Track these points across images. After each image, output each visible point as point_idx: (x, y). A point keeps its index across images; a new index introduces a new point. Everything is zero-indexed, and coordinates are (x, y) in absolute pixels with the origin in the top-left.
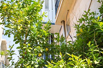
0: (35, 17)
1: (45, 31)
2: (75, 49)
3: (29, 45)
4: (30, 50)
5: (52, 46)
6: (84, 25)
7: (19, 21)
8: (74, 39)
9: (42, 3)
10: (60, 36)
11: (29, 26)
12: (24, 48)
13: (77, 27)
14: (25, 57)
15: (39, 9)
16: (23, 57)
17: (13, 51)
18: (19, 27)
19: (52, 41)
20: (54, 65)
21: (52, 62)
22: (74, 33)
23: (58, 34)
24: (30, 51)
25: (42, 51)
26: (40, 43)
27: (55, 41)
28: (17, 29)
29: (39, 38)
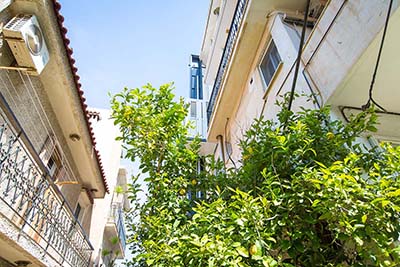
0: (176, 128)
1: (191, 152)
2: (240, 182)
3: (165, 174)
4: (166, 183)
5: (203, 176)
6: (254, 140)
7: (150, 134)
8: (239, 165)
9: (188, 106)
10: (216, 160)
11: (166, 142)
12: (157, 179)
13: (243, 144)
14: (159, 196)
15: (182, 115)
16: (155, 196)
17: (138, 186)
18: (150, 145)
19: (202, 169)
20: (207, 208)
21: (203, 203)
22: (237, 154)
23: (213, 157)
24: (165, 185)
25: (186, 186)
26: (183, 171)
27: (207, 168)
28: (146, 146)
29: (181, 164)
